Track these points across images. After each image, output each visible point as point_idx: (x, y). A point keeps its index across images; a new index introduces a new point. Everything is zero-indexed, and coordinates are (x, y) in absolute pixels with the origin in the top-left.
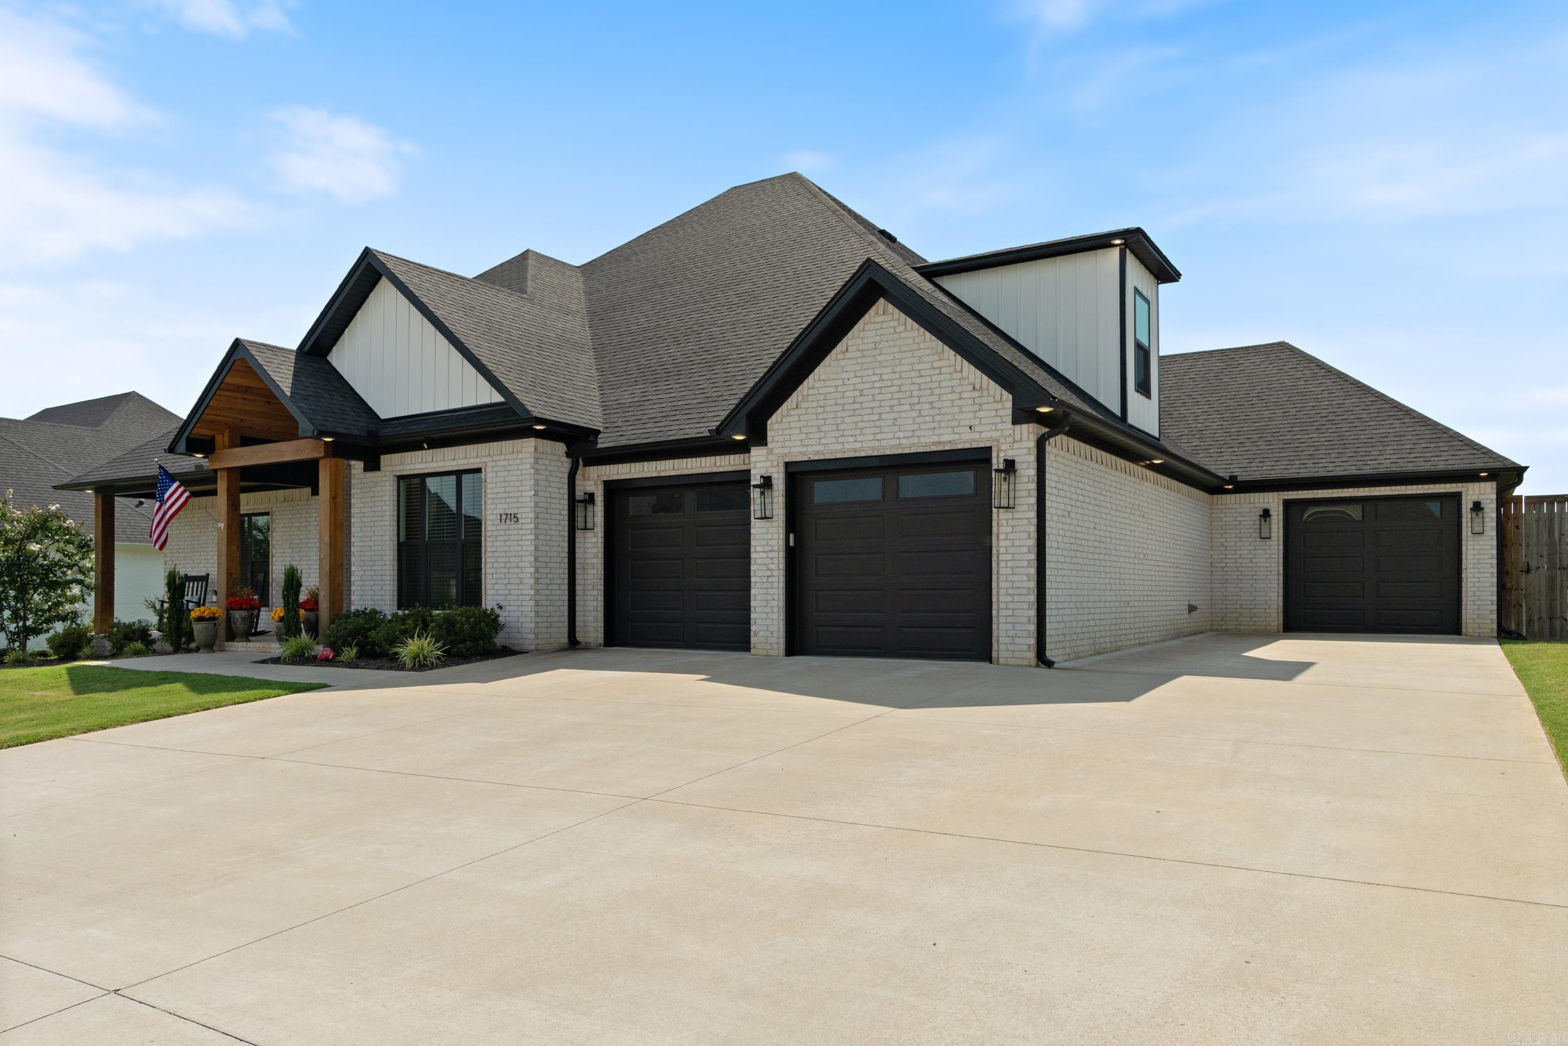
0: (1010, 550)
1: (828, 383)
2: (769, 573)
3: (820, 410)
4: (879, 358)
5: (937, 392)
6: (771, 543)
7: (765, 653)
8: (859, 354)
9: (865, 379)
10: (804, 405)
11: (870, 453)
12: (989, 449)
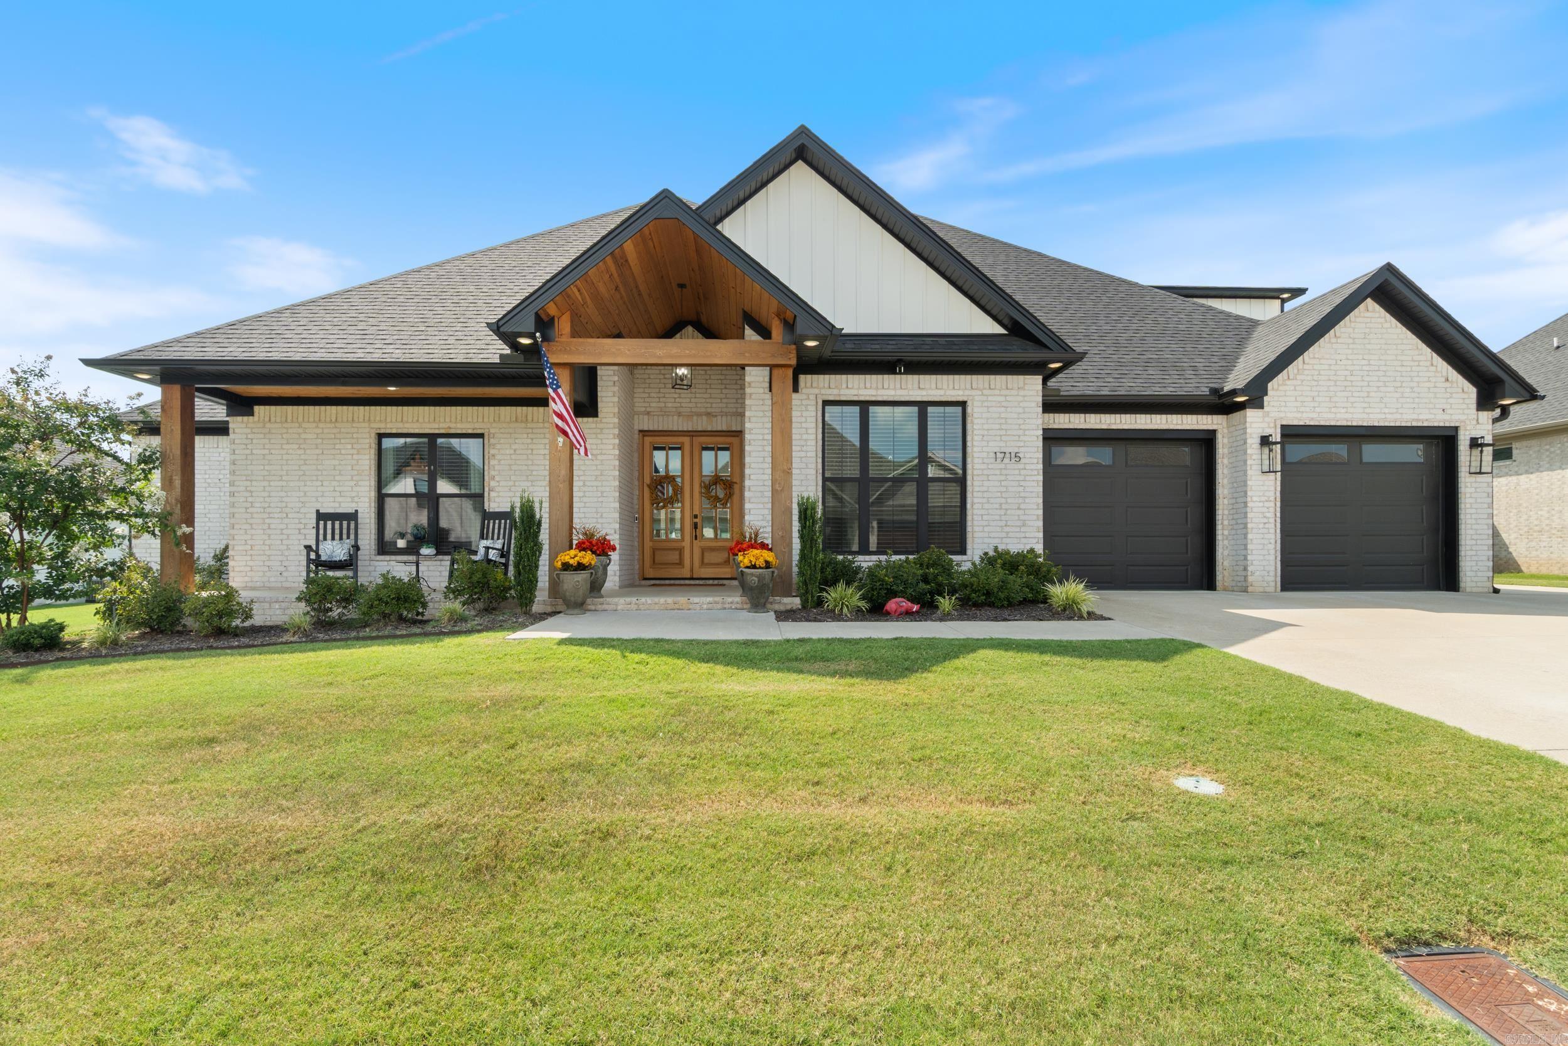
0: (1474, 506)
1: (1322, 361)
2: (1266, 521)
3: (1315, 383)
4: (1368, 346)
5: (1416, 379)
6: (1267, 494)
7: (1261, 590)
8: (1351, 341)
9: (1355, 362)
10: (1299, 377)
11: (1360, 424)
12: (1456, 428)
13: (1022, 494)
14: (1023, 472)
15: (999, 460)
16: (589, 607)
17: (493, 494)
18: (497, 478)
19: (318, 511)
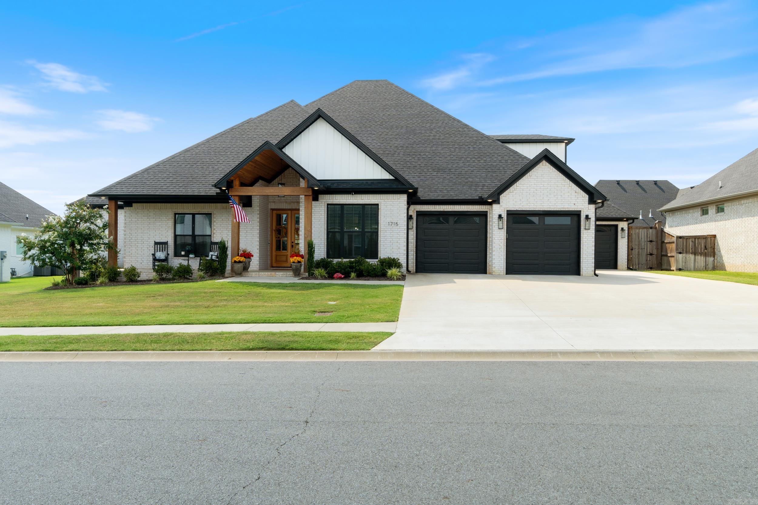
0: (587, 242)
1: (524, 185)
2: (500, 247)
3: (521, 194)
4: (543, 179)
5: (563, 192)
6: (501, 237)
7: (498, 274)
8: (536, 177)
9: (538, 186)
10: (514, 192)
11: (539, 210)
12: (580, 211)
13: (399, 237)
14: (399, 229)
15: (390, 225)
16: (244, 275)
17: (214, 235)
18: (216, 229)
19: (155, 241)
